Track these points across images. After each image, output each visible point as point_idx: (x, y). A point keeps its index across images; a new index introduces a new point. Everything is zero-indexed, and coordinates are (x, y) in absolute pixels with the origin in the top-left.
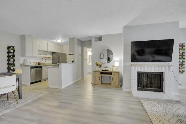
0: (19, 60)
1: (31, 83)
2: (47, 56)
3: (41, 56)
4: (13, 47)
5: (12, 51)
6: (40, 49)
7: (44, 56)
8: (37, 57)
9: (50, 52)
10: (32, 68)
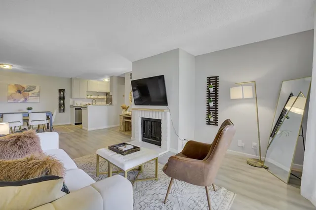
0: (69, 102)
1: (76, 124)
2: (99, 97)
3: (92, 97)
4: (64, 90)
5: (62, 93)
6: (88, 90)
7: (96, 97)
8: (85, 98)
9: (104, 93)
10: (76, 109)
